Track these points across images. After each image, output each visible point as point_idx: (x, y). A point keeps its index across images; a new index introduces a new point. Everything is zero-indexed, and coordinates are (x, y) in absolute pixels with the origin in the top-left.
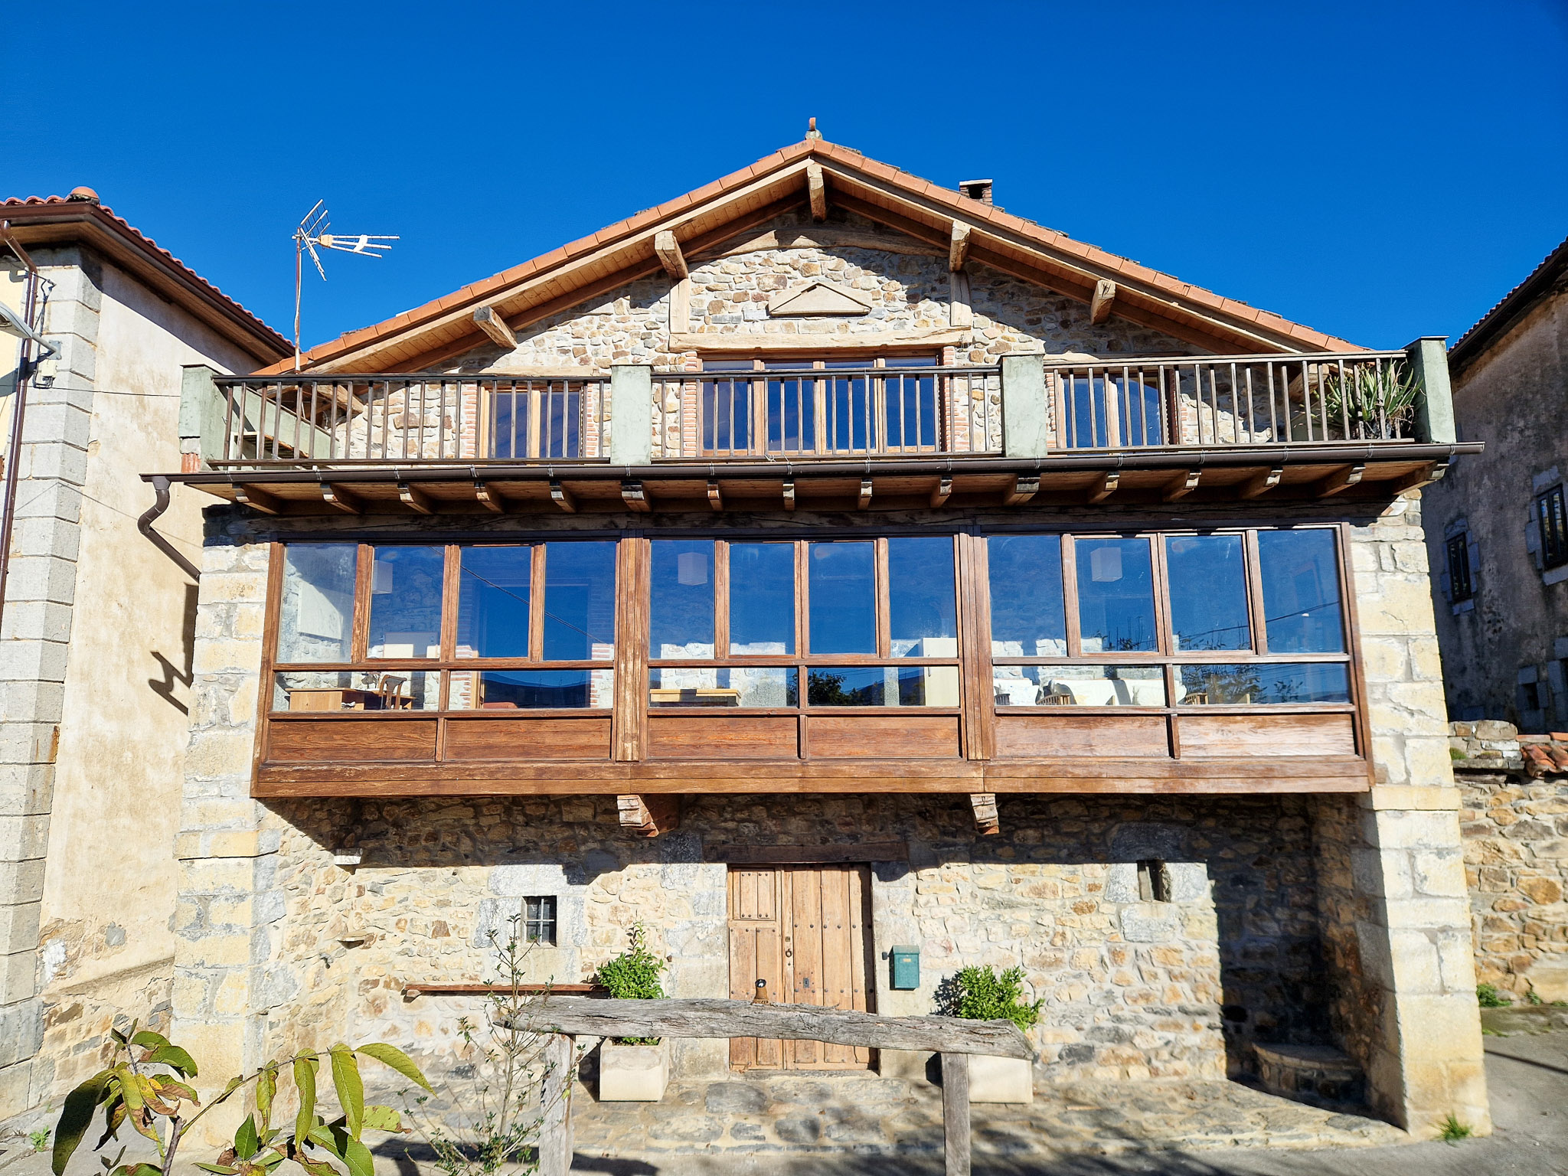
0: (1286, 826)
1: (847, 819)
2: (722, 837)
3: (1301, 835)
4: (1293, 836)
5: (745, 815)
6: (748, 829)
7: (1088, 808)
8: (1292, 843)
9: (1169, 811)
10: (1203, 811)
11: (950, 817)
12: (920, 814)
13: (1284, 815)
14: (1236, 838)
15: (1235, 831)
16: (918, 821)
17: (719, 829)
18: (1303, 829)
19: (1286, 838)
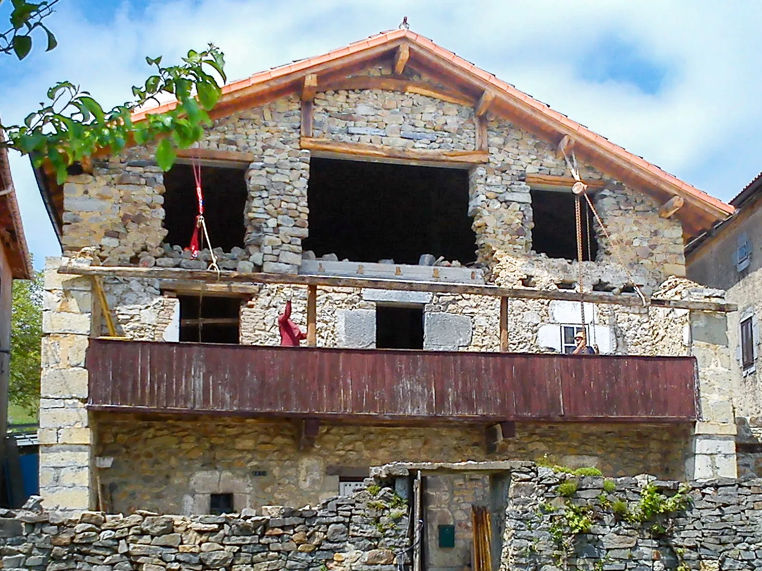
0: (652, 458)
1: (412, 451)
2: (337, 460)
3: (659, 463)
4: (655, 464)
5: (349, 447)
6: (353, 455)
7: (549, 447)
8: (654, 468)
9: (591, 448)
10: (609, 450)
11: (473, 451)
12: (455, 448)
13: (651, 452)
14: (626, 465)
15: (626, 461)
16: (453, 452)
17: (334, 455)
18: (660, 460)
19: (652, 465)
